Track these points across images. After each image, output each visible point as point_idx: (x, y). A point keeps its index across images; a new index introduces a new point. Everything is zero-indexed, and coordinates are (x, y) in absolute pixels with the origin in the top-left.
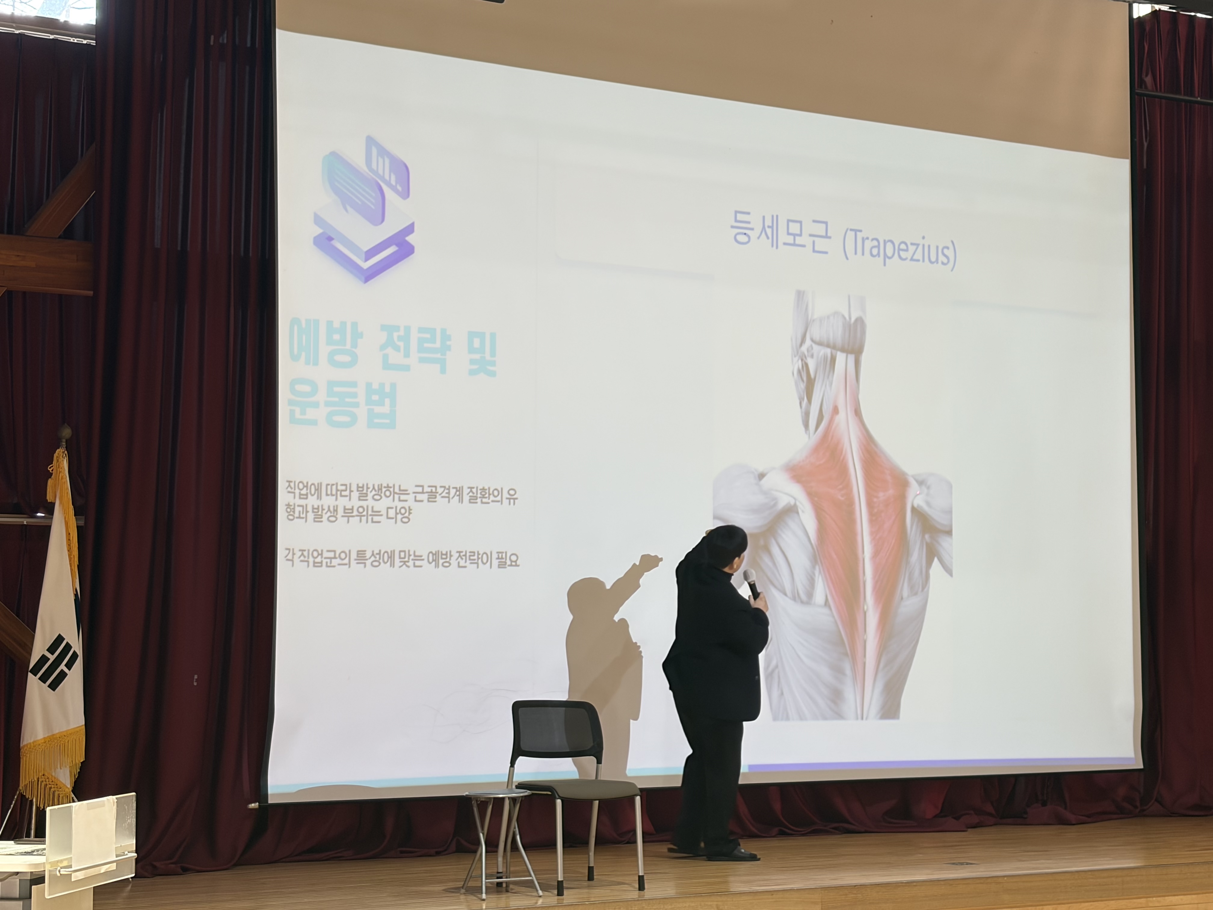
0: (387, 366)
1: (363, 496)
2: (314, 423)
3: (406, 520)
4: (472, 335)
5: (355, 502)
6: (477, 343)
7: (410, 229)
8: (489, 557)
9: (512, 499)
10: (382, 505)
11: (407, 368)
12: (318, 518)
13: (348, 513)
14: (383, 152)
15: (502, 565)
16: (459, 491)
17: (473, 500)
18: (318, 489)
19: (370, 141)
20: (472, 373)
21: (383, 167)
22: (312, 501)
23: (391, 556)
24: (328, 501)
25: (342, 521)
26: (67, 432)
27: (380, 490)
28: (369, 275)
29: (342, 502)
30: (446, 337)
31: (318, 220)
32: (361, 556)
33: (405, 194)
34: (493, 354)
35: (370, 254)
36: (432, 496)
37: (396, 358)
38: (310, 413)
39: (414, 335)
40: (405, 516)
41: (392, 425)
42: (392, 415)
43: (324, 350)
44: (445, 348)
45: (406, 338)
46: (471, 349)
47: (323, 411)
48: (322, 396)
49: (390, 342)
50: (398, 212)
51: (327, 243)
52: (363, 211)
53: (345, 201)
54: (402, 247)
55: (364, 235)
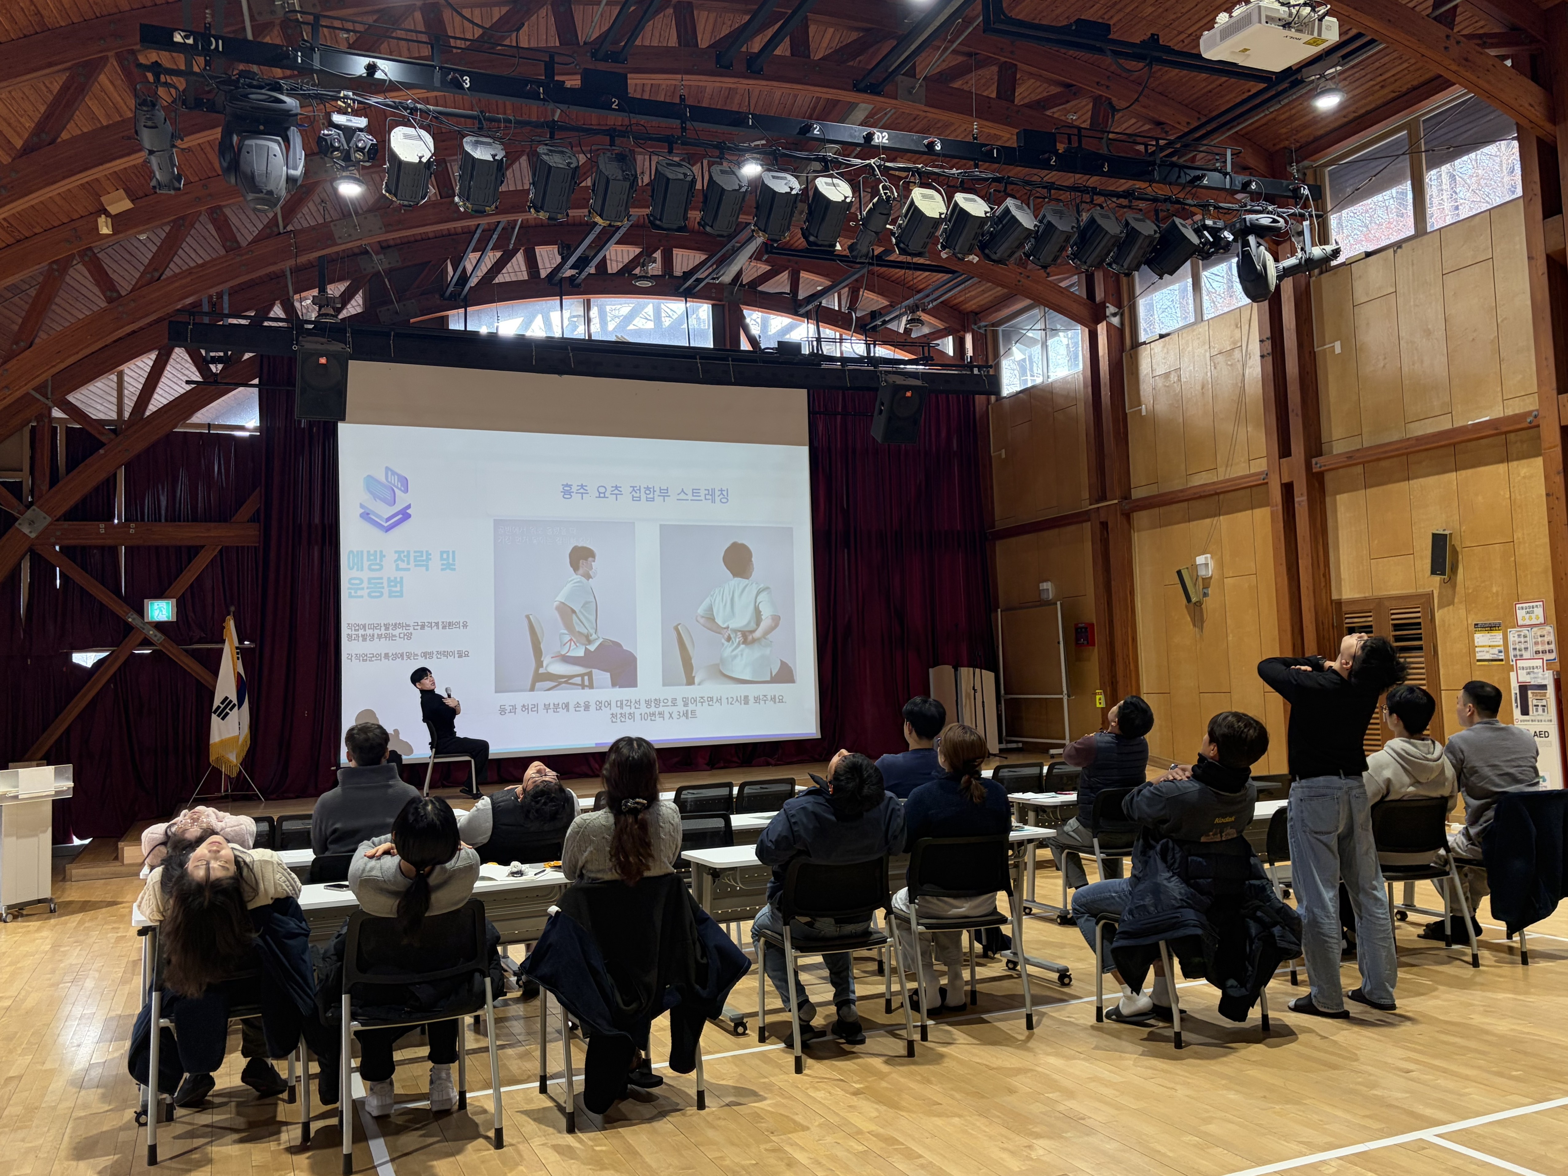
0: (398, 569)
1: (387, 629)
2: (362, 597)
3: (409, 638)
4: (442, 553)
5: (383, 631)
6: (445, 556)
7: (409, 507)
8: (453, 653)
9: (465, 626)
10: (397, 632)
11: (408, 569)
12: (364, 640)
13: (380, 637)
14: (394, 473)
15: (460, 656)
16: (437, 624)
17: (444, 627)
18: (364, 626)
19: (387, 469)
20: (442, 569)
21: (395, 480)
23: (402, 655)
24: (369, 632)
25: (376, 640)
26: (232, 609)
27: (395, 626)
28: (388, 529)
29: (376, 632)
30: (428, 554)
31: (362, 506)
32: (387, 656)
33: (406, 491)
34: (454, 560)
35: (388, 519)
36: (423, 627)
37: (403, 565)
38: (359, 593)
39: (412, 555)
40: (409, 636)
41: (401, 596)
42: (401, 591)
43: (366, 564)
44: (428, 559)
45: (408, 556)
46: (442, 559)
47: (366, 591)
48: (365, 585)
49: (399, 558)
50: (402, 500)
51: (366, 516)
52: (384, 500)
53: (375, 497)
54: (405, 515)
55: (385, 511)
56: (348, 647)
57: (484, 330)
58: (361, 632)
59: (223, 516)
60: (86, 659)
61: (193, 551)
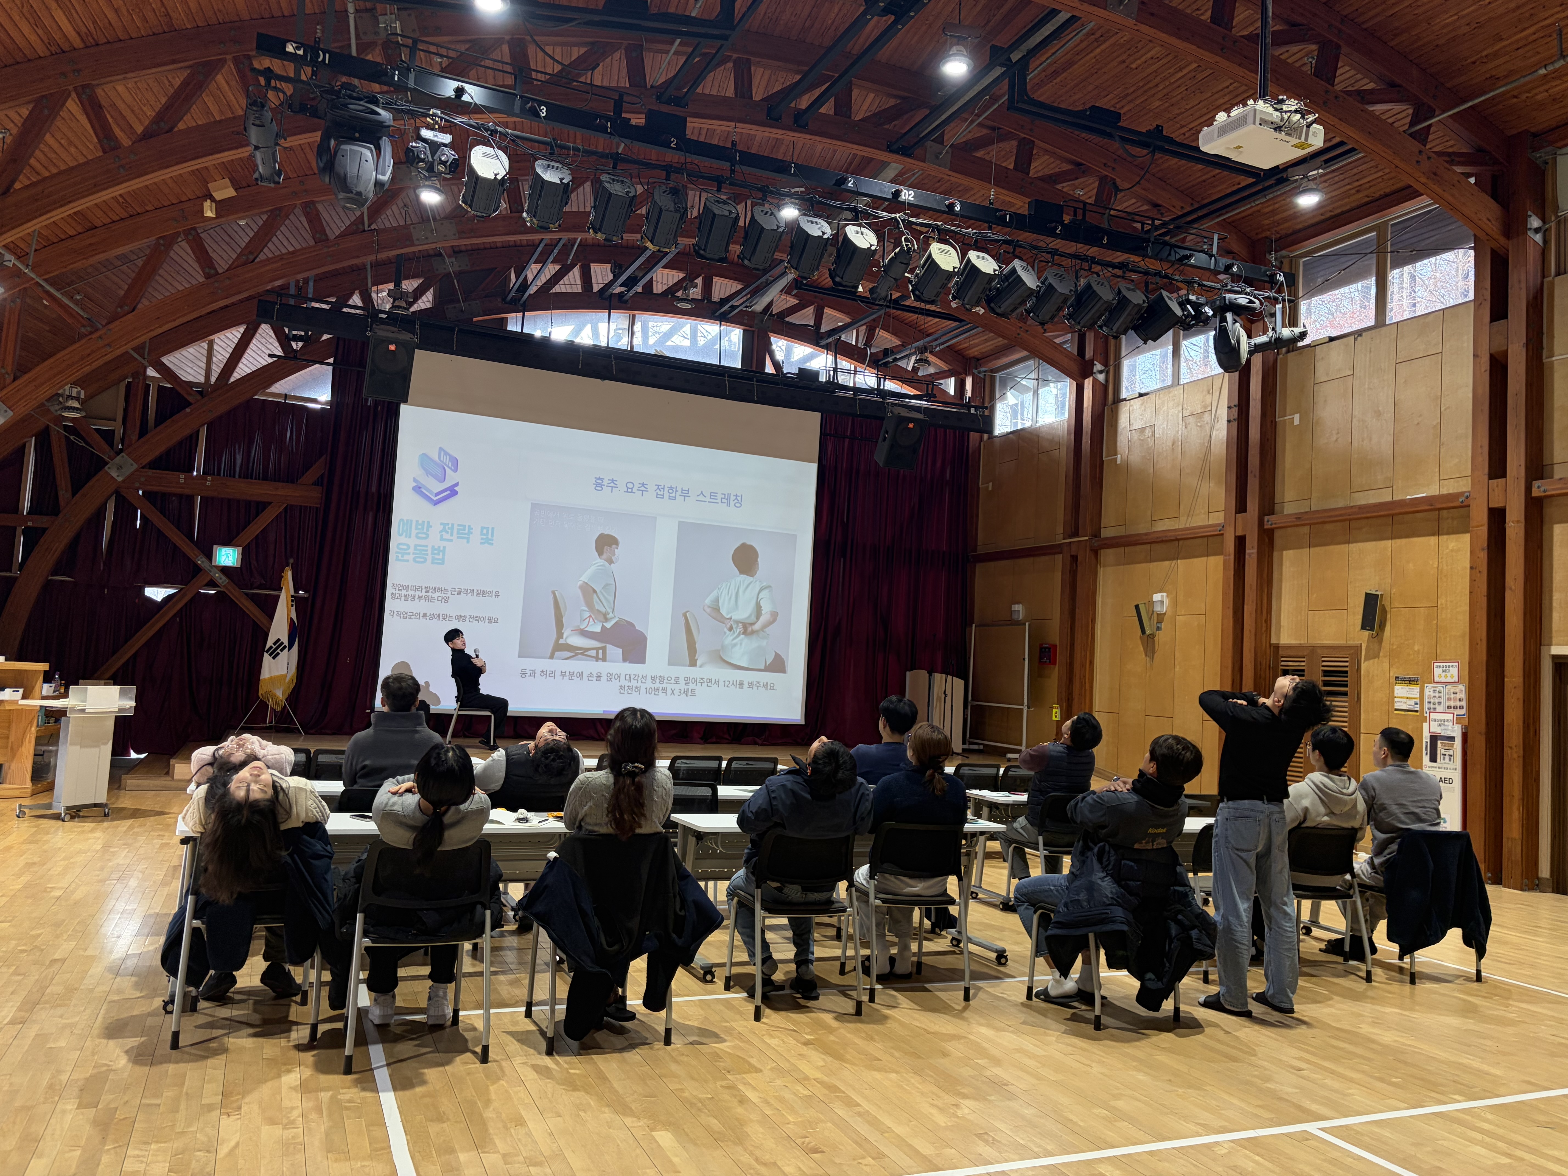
0: (442, 539)
1: (427, 591)
2: (407, 561)
3: (447, 601)
4: (483, 528)
5: (424, 594)
6: (485, 531)
7: (457, 484)
8: (484, 618)
9: (497, 595)
10: (435, 595)
11: (451, 540)
12: (407, 599)
13: (420, 598)
14: (446, 453)
15: (490, 622)
16: (472, 591)
17: (478, 595)
18: (407, 587)
19: (441, 449)
20: (482, 543)
21: (447, 460)
24: (411, 593)
25: (417, 601)
26: (291, 561)
27: (435, 590)
28: (436, 503)
29: (418, 593)
30: (470, 528)
31: (415, 480)
32: (425, 615)
33: (456, 470)
34: (492, 535)
35: (437, 494)
36: (459, 593)
37: (446, 536)
38: (406, 557)
39: (456, 527)
40: (446, 600)
41: (443, 563)
42: (443, 559)
43: (414, 532)
44: (470, 533)
45: (452, 528)
46: (482, 534)
47: (412, 557)
48: (411, 550)
49: (444, 530)
50: (452, 478)
51: (418, 489)
52: (435, 477)
53: (428, 473)
54: (452, 492)
55: (435, 486)
56: (391, 605)
57: (538, 334)
58: (404, 592)
59: (290, 477)
60: (156, 593)
61: (261, 506)
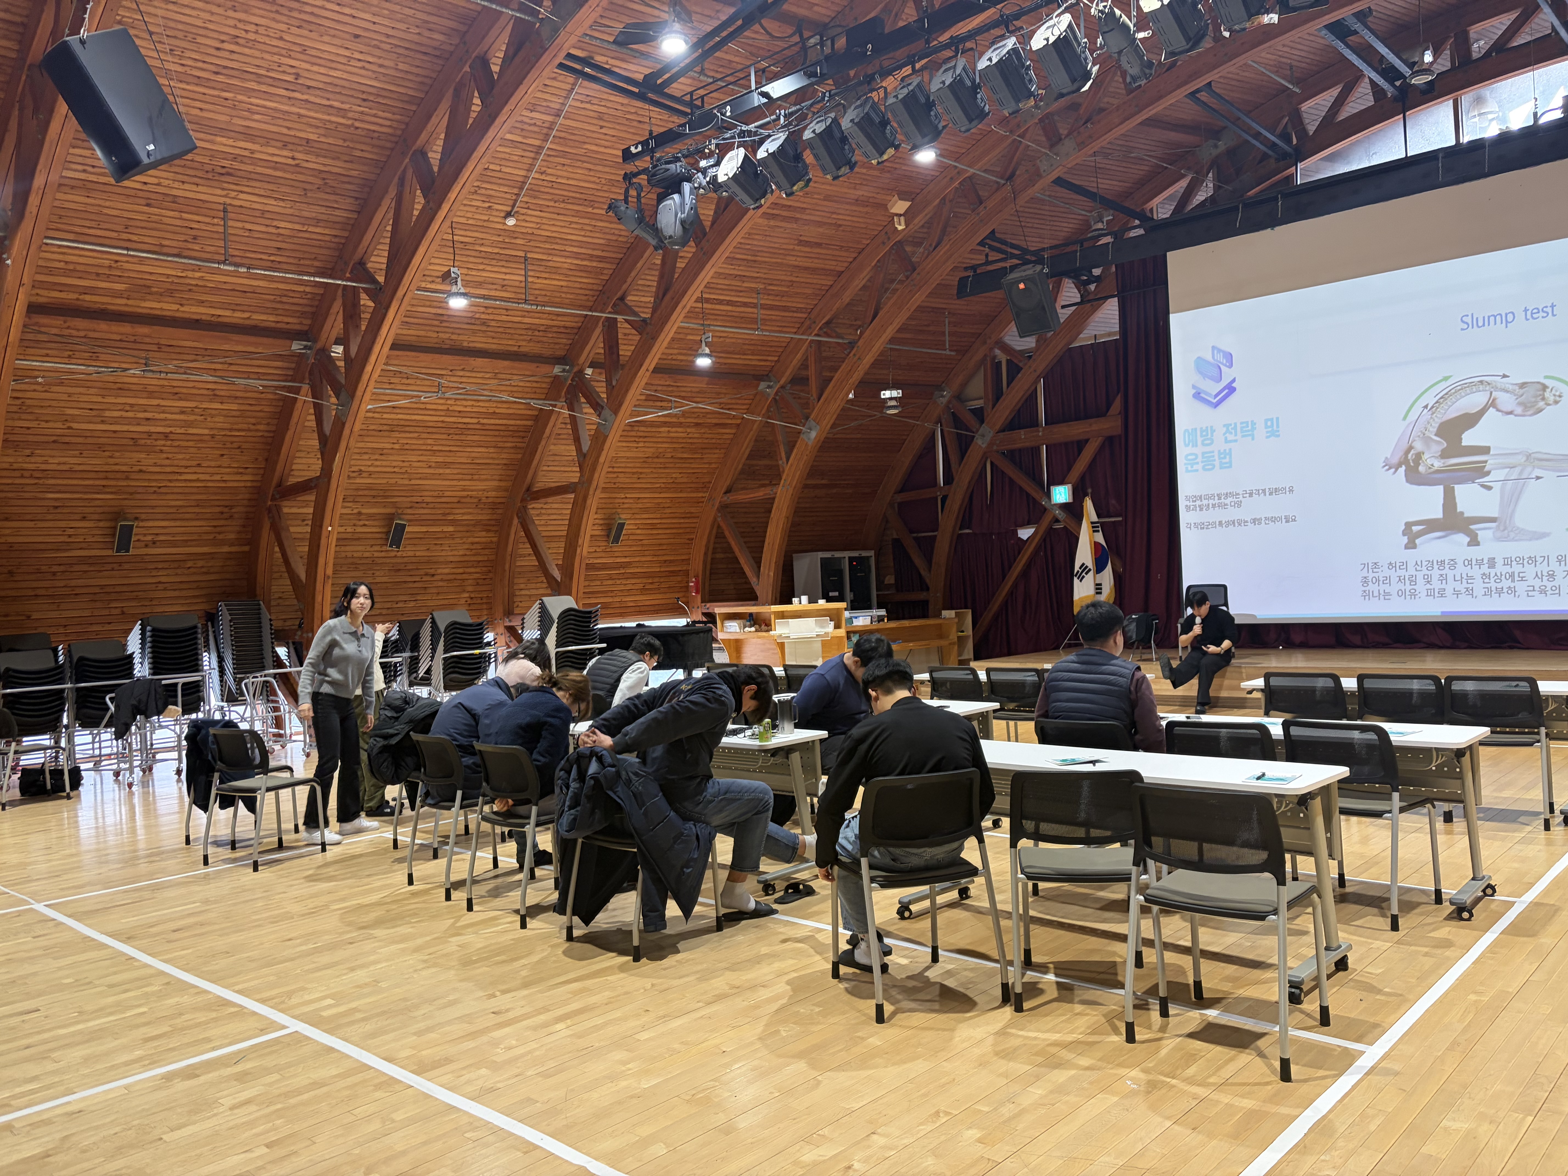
0: (1226, 441)
1: (1220, 498)
2: (1197, 470)
3: (1239, 505)
4: (1266, 421)
5: (1217, 501)
6: (1269, 423)
7: (1234, 380)
8: (1279, 518)
9: (1291, 491)
10: (1228, 501)
11: (1236, 441)
12: (1201, 509)
13: (1214, 506)
14: (1219, 351)
15: (1287, 521)
16: (1264, 491)
17: (1271, 494)
18: (1202, 497)
19: (1213, 348)
20: (1267, 437)
21: (1220, 357)
22: (1198, 503)
23: (1234, 522)
24: (1205, 502)
25: (1211, 509)
26: (1090, 491)
27: (1227, 495)
28: (1216, 405)
29: (1211, 502)
30: (1254, 424)
31: (1194, 387)
32: (1220, 523)
33: (1231, 366)
34: (1278, 426)
35: (1216, 396)
36: (1251, 495)
37: (1230, 437)
38: (1195, 467)
39: (1239, 426)
41: (1230, 467)
42: (1230, 462)
43: (1199, 440)
44: (1253, 429)
45: (1235, 428)
46: (1266, 427)
47: (1201, 465)
48: (1200, 459)
49: (1228, 431)
50: (1228, 375)
51: (1198, 395)
52: (1212, 378)
53: (1204, 375)
54: (1230, 389)
55: (1212, 388)
56: (1186, 517)
59: (1101, 413)
60: (1025, 533)
61: (1080, 445)
